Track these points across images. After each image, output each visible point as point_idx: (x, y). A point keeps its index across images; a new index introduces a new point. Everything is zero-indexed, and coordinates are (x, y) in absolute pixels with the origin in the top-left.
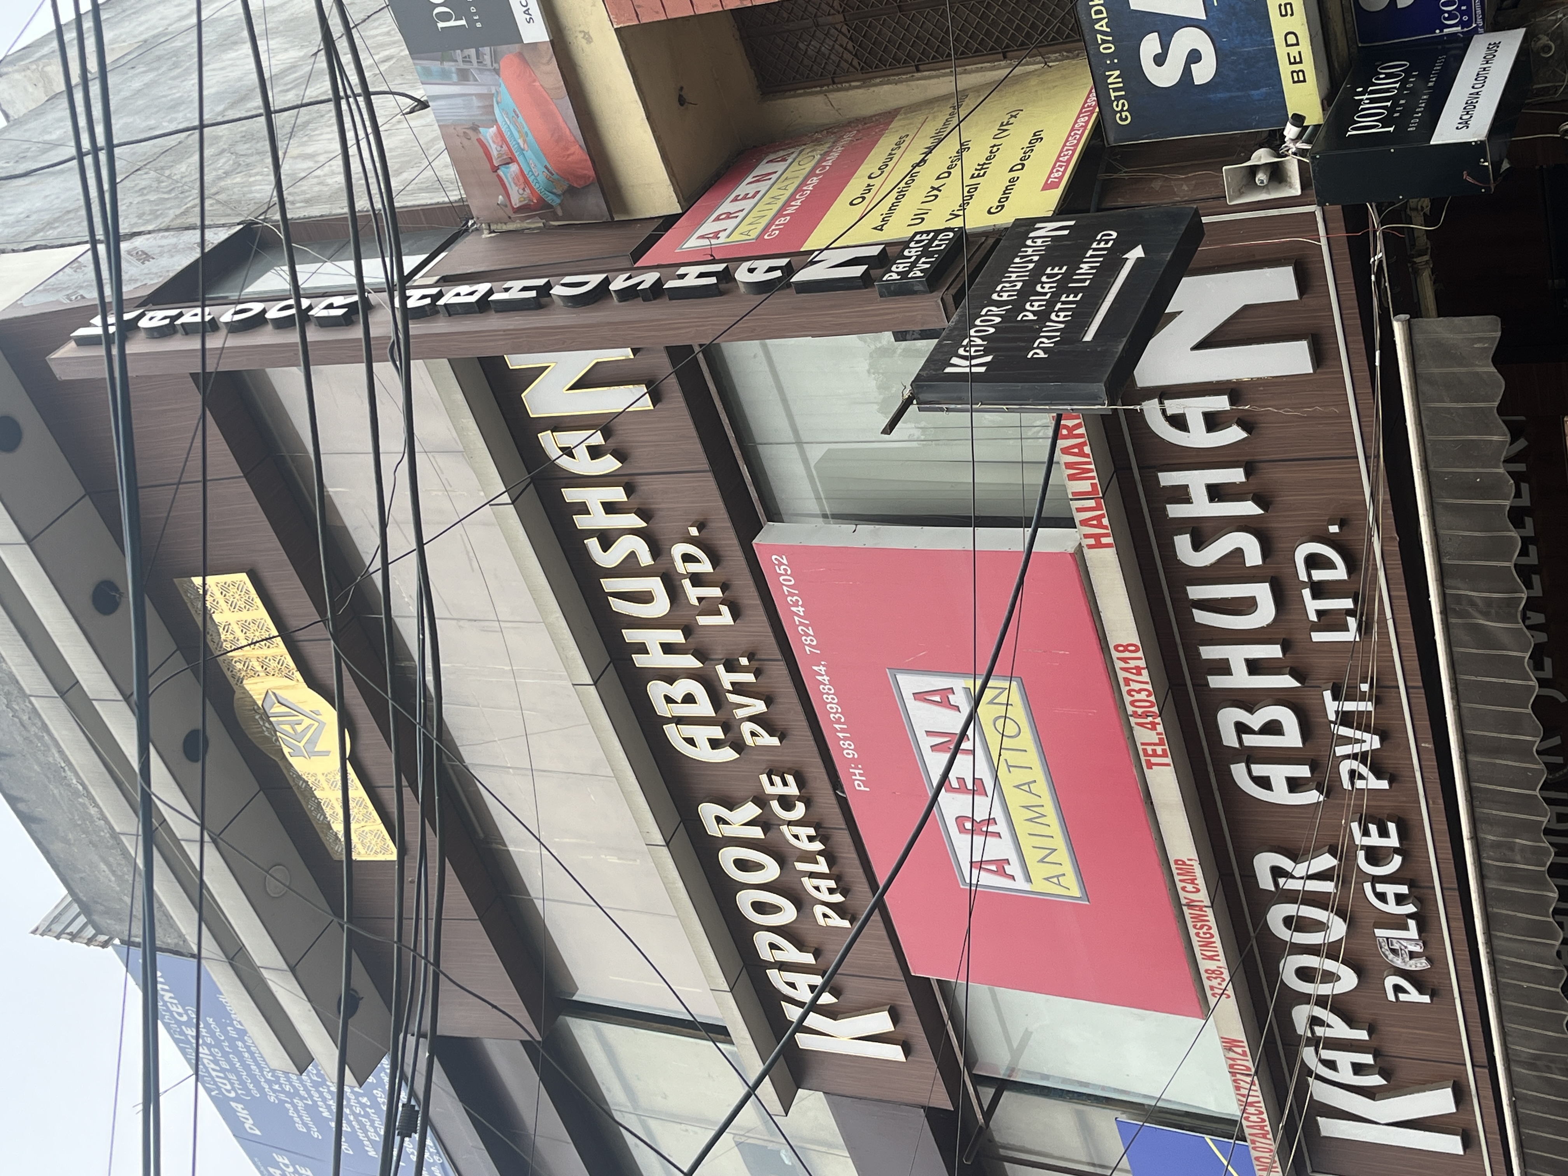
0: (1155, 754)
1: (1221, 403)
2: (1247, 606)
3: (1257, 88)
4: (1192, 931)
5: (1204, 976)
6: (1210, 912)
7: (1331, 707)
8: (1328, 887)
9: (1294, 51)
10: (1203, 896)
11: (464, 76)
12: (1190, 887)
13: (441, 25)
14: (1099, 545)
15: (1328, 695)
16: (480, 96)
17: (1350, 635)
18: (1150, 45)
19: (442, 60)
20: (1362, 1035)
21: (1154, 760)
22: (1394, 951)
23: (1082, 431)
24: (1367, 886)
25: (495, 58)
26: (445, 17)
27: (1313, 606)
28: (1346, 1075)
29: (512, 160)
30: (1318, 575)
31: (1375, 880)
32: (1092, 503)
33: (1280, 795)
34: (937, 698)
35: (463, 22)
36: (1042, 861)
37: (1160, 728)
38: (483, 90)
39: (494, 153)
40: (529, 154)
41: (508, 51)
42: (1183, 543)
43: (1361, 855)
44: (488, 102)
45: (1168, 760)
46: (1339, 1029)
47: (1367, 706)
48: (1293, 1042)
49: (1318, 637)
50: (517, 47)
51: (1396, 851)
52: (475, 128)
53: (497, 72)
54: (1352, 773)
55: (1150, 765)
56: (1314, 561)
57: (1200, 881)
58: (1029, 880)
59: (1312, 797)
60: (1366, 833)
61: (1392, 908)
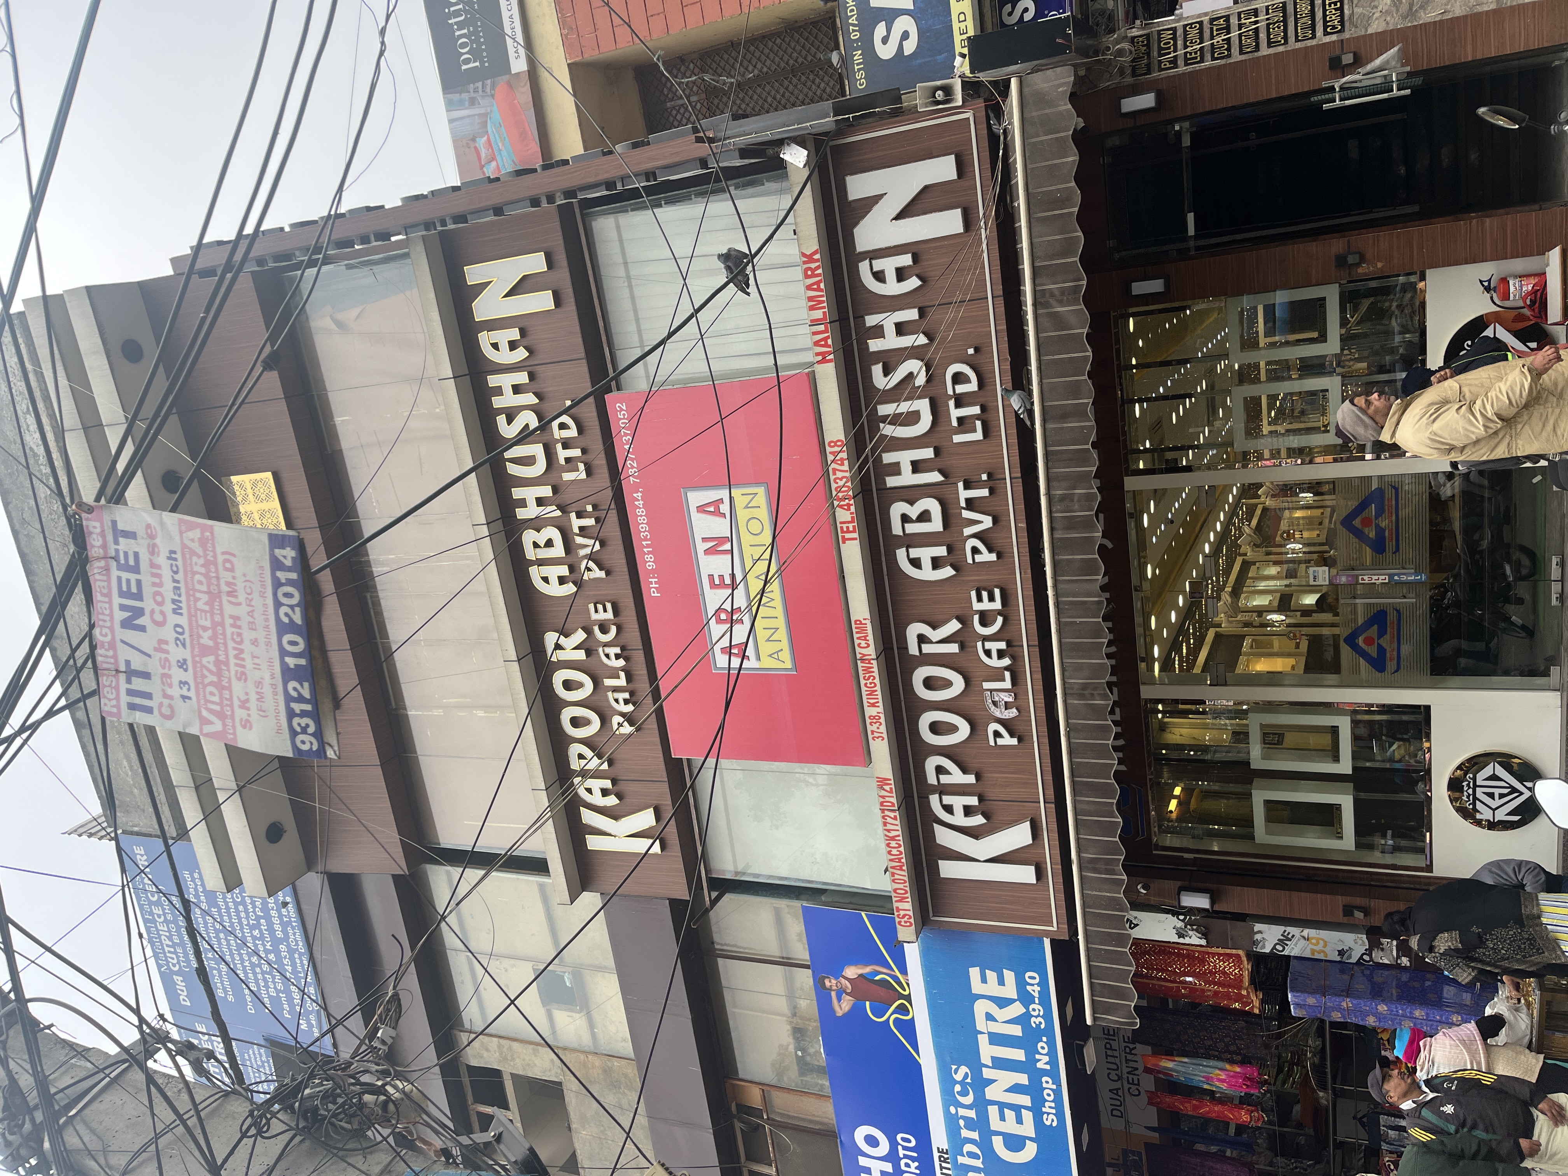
0: (848, 531)
1: (906, 260)
2: (913, 418)
3: (940, 53)
4: (863, 682)
5: (868, 721)
6: (875, 662)
7: (964, 494)
8: (954, 648)
9: (963, 25)
10: (871, 651)
11: (473, 102)
12: (863, 644)
13: (464, 67)
14: (824, 361)
15: (961, 485)
16: (480, 115)
17: (978, 435)
18: (880, 30)
19: (461, 93)
20: (971, 779)
21: (847, 536)
22: (995, 703)
23: (820, 271)
24: (979, 644)
25: (493, 87)
26: (467, 61)
27: (955, 413)
28: (959, 819)
29: (493, 158)
30: (961, 389)
31: (985, 639)
32: (822, 327)
33: (927, 574)
34: (712, 509)
35: (477, 64)
36: (768, 640)
37: (853, 509)
38: (482, 111)
39: (483, 155)
40: (504, 153)
41: (502, 80)
42: (877, 370)
43: (976, 618)
44: (484, 118)
45: (856, 535)
46: (957, 777)
47: (985, 492)
48: (926, 790)
49: (957, 439)
50: (507, 77)
51: (1000, 613)
52: (474, 140)
53: (493, 96)
54: (975, 550)
55: (845, 540)
56: (958, 378)
57: (870, 637)
58: (758, 658)
59: (947, 572)
60: (980, 599)
61: (995, 662)
